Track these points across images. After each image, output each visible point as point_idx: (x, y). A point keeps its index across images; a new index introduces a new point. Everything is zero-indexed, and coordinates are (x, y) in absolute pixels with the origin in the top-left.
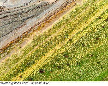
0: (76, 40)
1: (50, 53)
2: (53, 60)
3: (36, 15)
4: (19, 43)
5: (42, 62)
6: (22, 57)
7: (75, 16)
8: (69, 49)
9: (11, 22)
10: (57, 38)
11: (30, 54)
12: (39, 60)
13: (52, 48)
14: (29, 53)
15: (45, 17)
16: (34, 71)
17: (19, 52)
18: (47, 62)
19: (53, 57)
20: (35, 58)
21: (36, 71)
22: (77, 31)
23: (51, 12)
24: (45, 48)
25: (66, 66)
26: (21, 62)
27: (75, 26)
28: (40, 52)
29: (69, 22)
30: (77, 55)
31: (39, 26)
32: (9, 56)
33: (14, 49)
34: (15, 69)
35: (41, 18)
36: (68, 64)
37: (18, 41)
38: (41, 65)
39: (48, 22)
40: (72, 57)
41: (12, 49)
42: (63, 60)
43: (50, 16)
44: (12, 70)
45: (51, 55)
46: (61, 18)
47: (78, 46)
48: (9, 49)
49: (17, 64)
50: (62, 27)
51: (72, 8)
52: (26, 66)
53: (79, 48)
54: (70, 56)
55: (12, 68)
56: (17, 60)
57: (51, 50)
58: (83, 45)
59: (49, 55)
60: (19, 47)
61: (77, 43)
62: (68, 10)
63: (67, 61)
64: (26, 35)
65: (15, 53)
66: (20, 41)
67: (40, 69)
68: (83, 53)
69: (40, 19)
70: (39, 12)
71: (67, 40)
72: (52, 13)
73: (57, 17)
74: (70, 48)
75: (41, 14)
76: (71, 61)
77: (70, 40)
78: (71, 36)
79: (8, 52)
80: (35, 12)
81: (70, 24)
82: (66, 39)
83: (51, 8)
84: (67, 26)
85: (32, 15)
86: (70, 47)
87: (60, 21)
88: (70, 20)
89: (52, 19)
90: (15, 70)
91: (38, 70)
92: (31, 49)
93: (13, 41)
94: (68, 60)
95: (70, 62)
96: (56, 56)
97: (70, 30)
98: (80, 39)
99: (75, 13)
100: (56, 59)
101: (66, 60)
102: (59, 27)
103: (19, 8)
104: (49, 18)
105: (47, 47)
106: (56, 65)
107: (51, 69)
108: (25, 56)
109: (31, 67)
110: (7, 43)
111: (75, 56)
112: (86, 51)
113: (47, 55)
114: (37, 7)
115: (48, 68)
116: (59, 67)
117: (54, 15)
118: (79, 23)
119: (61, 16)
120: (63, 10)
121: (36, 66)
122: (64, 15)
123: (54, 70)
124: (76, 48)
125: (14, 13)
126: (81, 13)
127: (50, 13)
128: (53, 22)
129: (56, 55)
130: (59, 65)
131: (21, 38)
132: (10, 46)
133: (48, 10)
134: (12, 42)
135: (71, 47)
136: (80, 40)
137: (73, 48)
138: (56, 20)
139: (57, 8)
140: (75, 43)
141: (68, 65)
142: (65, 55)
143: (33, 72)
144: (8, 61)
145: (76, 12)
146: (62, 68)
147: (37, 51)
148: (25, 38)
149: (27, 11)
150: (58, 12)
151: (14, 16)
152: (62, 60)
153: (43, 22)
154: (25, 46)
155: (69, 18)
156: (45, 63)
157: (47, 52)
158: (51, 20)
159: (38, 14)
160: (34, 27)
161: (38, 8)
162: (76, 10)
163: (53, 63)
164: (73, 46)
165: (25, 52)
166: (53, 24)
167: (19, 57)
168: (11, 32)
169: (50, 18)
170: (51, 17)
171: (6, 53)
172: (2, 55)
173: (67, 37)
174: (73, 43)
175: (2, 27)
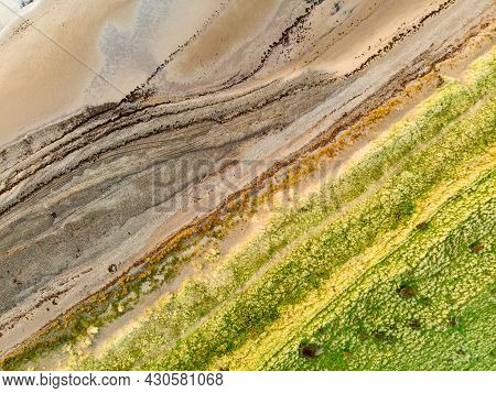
0: (449, 229)
1: (341, 279)
2: (356, 306)
3: (280, 126)
4: (215, 235)
5: (309, 314)
6: (227, 291)
7: (438, 128)
8: (421, 265)
9: (183, 153)
10: (367, 217)
11: (256, 281)
12: (297, 307)
13: (347, 258)
14: (254, 278)
15: (315, 133)
16: (277, 349)
17: (215, 274)
18: (332, 315)
19: (356, 295)
20: (278, 296)
21: (286, 350)
22: (445, 191)
23: (342, 111)
24: (320, 258)
25: (406, 332)
26: (221, 312)
27: (438, 171)
28: (300, 271)
29: (416, 154)
30: (451, 288)
32: (173, 287)
33: (193, 263)
34: (197, 343)
35: (301, 136)
36: (416, 321)
37: (208, 228)
38: (306, 327)
39: (331, 153)
40: (429, 296)
41: (186, 260)
42: (393, 305)
43: (338, 130)
44: (185, 346)
45: (346, 285)
46: (385, 138)
47: (456, 253)
48: (174, 262)
49: (205, 319)
50: (388, 173)
51: (426, 96)
52: (243, 330)
53: (458, 260)
54: (423, 293)
55: (183, 336)
56: (204, 304)
57: (344, 266)
58: (475, 247)
59: (340, 289)
60: (214, 252)
61: (450, 238)
62: (410, 106)
63: (413, 310)
64: (240, 204)
65: (198, 279)
66: (216, 229)
67: (303, 344)
68: (475, 278)
69: (297, 139)
70: (293, 112)
71: (411, 228)
72: (345, 115)
73: (367, 132)
74: (422, 260)
75: (301, 120)
76: (427, 309)
77: (423, 227)
78: (424, 212)
79: (171, 271)
80: (278, 113)
81: (418, 163)
82: (405, 224)
83: (341, 95)
84: (408, 167)
85: (265, 123)
86: (422, 256)
87: (381, 149)
88: (420, 144)
89: (348, 140)
90: (199, 345)
91: (296, 348)
92: (260, 262)
93: (189, 227)
94: (415, 307)
95: (424, 314)
96: (366, 291)
97: (421, 185)
98: (464, 222)
99: (438, 115)
100: (368, 302)
101: (406, 308)
102: (377, 173)
103: (210, 97)
104: (333, 136)
105: (326, 256)
106: (366, 326)
107: (348, 343)
108: (239, 291)
109: (265, 334)
110: (164, 238)
111: (445, 293)
112: (486, 273)
113: (328, 285)
114: (284, 93)
115: (334, 338)
116: (379, 336)
117: (354, 123)
118: (456, 160)
119: (382, 128)
120: (393, 104)
121: (286, 331)
122: (396, 124)
123: (357, 347)
124: (448, 258)
125: (192, 114)
126: (462, 117)
127: (338, 115)
128: (351, 153)
129: (367, 286)
130: (379, 326)
131: (222, 218)
132: (178, 248)
133: (329, 102)
134: (185, 233)
135: (427, 255)
136: (462, 228)
137: (437, 259)
138: (363, 145)
139: (364, 97)
140: (444, 238)
141: (415, 325)
142: (402, 287)
143: (275, 355)
144: (169, 307)
145: (444, 112)
146: (392, 340)
147: (287, 270)
148: (237, 218)
149: (243, 109)
150: (372, 114)
151: (194, 130)
152: (390, 307)
153: (311, 151)
154: (237, 249)
155: (415, 138)
156: (323, 317)
157: (325, 274)
158: (341, 143)
159: (287, 121)
160: (273, 173)
161: (287, 94)
162: (445, 106)
163: (357, 317)
164: (435, 250)
165: (239, 275)
166: (349, 162)
167: (213, 294)
169: (338, 137)
170: (344, 132)
171: (161, 278)
172: (146, 287)
173: (410, 214)
174: (435, 240)
175: (143, 173)
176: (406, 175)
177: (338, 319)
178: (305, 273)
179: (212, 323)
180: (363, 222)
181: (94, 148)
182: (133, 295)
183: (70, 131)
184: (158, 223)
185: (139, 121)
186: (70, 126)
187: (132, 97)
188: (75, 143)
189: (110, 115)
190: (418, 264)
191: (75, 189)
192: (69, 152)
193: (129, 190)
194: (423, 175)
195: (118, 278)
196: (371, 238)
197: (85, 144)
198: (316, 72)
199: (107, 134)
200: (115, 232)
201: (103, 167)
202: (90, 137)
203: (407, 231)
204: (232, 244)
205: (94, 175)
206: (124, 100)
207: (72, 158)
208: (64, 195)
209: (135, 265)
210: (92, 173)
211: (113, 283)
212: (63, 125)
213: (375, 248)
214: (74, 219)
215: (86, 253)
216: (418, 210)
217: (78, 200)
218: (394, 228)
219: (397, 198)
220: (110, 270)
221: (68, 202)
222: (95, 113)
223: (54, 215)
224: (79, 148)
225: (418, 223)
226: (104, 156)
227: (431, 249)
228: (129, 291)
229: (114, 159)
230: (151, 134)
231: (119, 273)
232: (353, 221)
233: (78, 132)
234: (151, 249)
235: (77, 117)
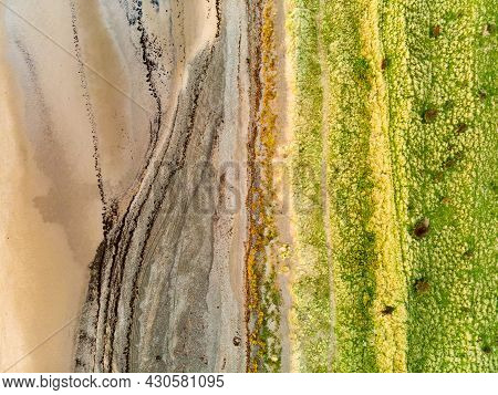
0: (404, 43)
2: (412, 166)
3: (219, 120)
4: (270, 238)
5: (390, 208)
6: (323, 261)
8: (416, 88)
10: (345, 104)
11: (331, 230)
12: (377, 213)
13: (366, 144)
14: (328, 232)
15: (246, 95)
16: (399, 254)
17: (302, 261)
18: (405, 190)
19: (402, 159)
20: (357, 222)
21: (406, 248)
22: (370, 21)
23: (244, 61)
24: (350, 166)
25: (462, 140)
26: (336, 278)
27: (349, 18)
28: (349, 190)
29: (323, 26)
30: (452, 76)
31: (261, 134)
32: (288, 304)
33: (279, 273)
34: (347, 316)
35: (240, 109)
36: (459, 125)
37: (259, 238)
38: (399, 218)
39: (271, 95)
40: (446, 99)
41: (273, 276)
42: (432, 134)
43: (257, 75)
44: (343, 328)
45: (388, 161)
46: (291, 43)
47: (427, 52)
49: (333, 296)
50: (321, 59)
52: (365, 271)
53: (434, 55)
54: (440, 103)
55: (334, 323)
56: (320, 288)
57: (371, 151)
58: (434, 32)
59: (387, 167)
60: (283, 249)
61: (412, 48)
62: (280, 2)
63: (448, 121)
64: (260, 200)
65: (296, 278)
66: (266, 233)
67: (410, 231)
68: (460, 51)
69: (240, 114)
70: (215, 101)
71: (380, 74)
72: (248, 61)
73: (275, 53)
74: (413, 84)
75: (226, 99)
76: (456, 109)
77: (386, 64)
78: (375, 53)
79: (273, 296)
80: (207, 114)
81: (331, 29)
82: (373, 76)
83: (230, 52)
84: (329, 41)
85: (208, 130)
86: (409, 81)
87: (297, 51)
88: (317, 16)
89: (271, 73)
90: (351, 316)
91: (410, 239)
92: (319, 216)
93: (248, 254)
94: (446, 118)
95: (458, 114)
96: (405, 147)
97: (351, 41)
98: (407, 28)
100: (415, 152)
101: (442, 125)
102: (315, 69)
103: (153, 160)
104: (258, 83)
105: (352, 159)
106: (433, 169)
107: (437, 194)
108: (329, 253)
109: (380, 256)
110: (242, 281)
111: (453, 85)
112: (461, 39)
113: (378, 175)
114: (194, 98)
115: (423, 202)
116: (450, 164)
117: (260, 59)
119: (281, 38)
120: (268, 15)
121: (390, 236)
122: (287, 24)
123: (445, 189)
124: (427, 62)
125: (157, 185)
127: (244, 67)
128: (283, 78)
129: (401, 143)
130: (441, 158)
131: (260, 223)
132: (259, 276)
133: (229, 66)
134: (251, 261)
135: (412, 77)
136: (411, 32)
137: (421, 71)
138: (284, 64)
139: (245, 34)
140: (408, 53)
141: (462, 127)
142: (422, 116)
143: (404, 260)
144: (302, 318)
146: (460, 155)
147: (341, 199)
148: (269, 210)
149: (183, 140)
150: (264, 38)
152: (432, 138)
153: (257, 109)
154: (294, 229)
155: (308, 17)
156: (401, 198)
157: (367, 171)
158: (269, 80)
159: (218, 112)
160: (254, 154)
161: (197, 96)
163: (420, 171)
164: (413, 68)
165: (316, 242)
166: (289, 85)
167: (317, 274)
168: (212, 240)
169: (262, 80)
170: (261, 73)
171: (273, 307)
172: (271, 325)
173: (368, 67)
174: (404, 61)
175: (177, 260)
176: (334, 46)
177: (411, 187)
178: (354, 187)
179: (341, 292)
180: (347, 109)
181: (127, 286)
182: (270, 340)
183: (99, 295)
184: (226, 278)
185: (131, 233)
186: (95, 292)
187: (108, 224)
188: (112, 297)
189: (109, 254)
190: (413, 89)
191: (149, 325)
192: (116, 310)
193: (182, 282)
194: (344, 33)
195: (248, 343)
196: (365, 113)
197: (119, 290)
198: (196, 59)
199: (123, 266)
200: (208, 318)
201: (148, 290)
202: (116, 282)
203: (380, 79)
204: (287, 229)
205: (148, 302)
206: (105, 234)
207: (123, 310)
208: (148, 338)
209: (248, 320)
210: (146, 302)
211: (249, 347)
212: (90, 298)
213: (375, 116)
214: (174, 343)
215: (209, 354)
216: (369, 57)
217: (160, 329)
218: (369, 88)
219: (348, 68)
220: (236, 344)
221: (156, 339)
222: (98, 264)
223: (158, 358)
224: (118, 298)
225: (380, 66)
226: (140, 282)
227: (409, 70)
228: (264, 341)
229: (148, 276)
230: (149, 231)
231: (245, 339)
232: (340, 117)
233: (104, 289)
234: (243, 299)
235: (91, 281)
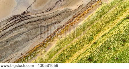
0: (102, 43)
1: (74, 57)
4: (44, 47)
6: (47, 60)
7: (101, 16)
8: (94, 53)
9: (36, 28)
10: (81, 41)
13: (76, 52)
14: (54, 57)
17: (44, 56)
19: (77, 61)
20: (60, 61)
22: (102, 33)
24: (69, 52)
27: (100, 28)
28: (64, 55)
29: (94, 24)
31: (62, 29)
32: (35, 58)
33: (39, 53)
37: (43, 45)
39: (72, 25)
40: (96, 61)
43: (74, 18)
46: (86, 19)
47: (103, 50)
48: (35, 53)
51: (97, 7)
54: (94, 60)
57: (75, 54)
58: (109, 48)
59: (74, 59)
60: (44, 51)
61: (102, 46)
62: (93, 10)
64: (50, 39)
65: (41, 57)
66: (44, 45)
68: (108, 56)
71: (92, 43)
72: (76, 14)
73: (81, 18)
77: (95, 43)
78: (96, 39)
79: (34, 55)
81: (95, 26)
84: (92, 27)
85: (56, 21)
86: (94, 50)
87: (85, 23)
88: (96, 21)
89: (77, 21)
92: (55, 53)
93: (38, 45)
96: (80, 60)
97: (96, 32)
98: (106, 41)
99: (101, 13)
103: (42, 14)
105: (71, 51)
108: (50, 60)
110: (33, 48)
111: (100, 60)
112: (111, 55)
113: (71, 58)
117: (78, 16)
118: (105, 25)
119: (85, 17)
120: (88, 10)
122: (89, 16)
124: (101, 51)
125: (38, 18)
126: (107, 13)
129: (80, 58)
131: (45, 43)
132: (36, 50)
136: (105, 43)
137: (98, 51)
138: (80, 22)
140: (100, 46)
142: (89, 59)
145: (102, 12)
147: (61, 55)
148: (49, 42)
150: (83, 13)
151: (39, 22)
153: (67, 24)
154: (49, 50)
155: (94, 19)
157: (71, 56)
158: (75, 22)
159: (61, 21)
161: (61, 14)
162: (102, 10)
164: (98, 49)
165: (50, 56)
167: (44, 61)
168: (36, 37)
169: (74, 20)
171: (32, 56)
172: (29, 58)
173: (92, 40)
174: (98, 46)
175: (27, 32)
176: (92, 29)
178: (66, 56)
180: (80, 43)
181: (15, 26)
182: (26, 60)
183: (9, 21)
184: (31, 44)
185: (26, 19)
186: (9, 20)
187: (24, 13)
188: (11, 24)
189: (18, 18)
190: (93, 53)
191: (12, 36)
192: (9, 27)
193: (24, 36)
194: (96, 29)
195: (23, 56)
196: (82, 46)
197: (13, 25)
198: (68, 9)
199: (18, 22)
200: (21, 46)
201: (18, 31)
202: (14, 23)
204: (48, 49)
205: (16, 32)
206: (22, 14)
207: (10, 28)
208: (9, 37)
209: (27, 53)
210: (15, 32)
211: (22, 57)
212: (8, 20)
213: (83, 49)
214: (12, 43)
215: (15, 51)
216: (94, 39)
217: (13, 38)
218: (88, 44)
219: (89, 36)
220: (21, 54)
221: (10, 39)
222: (15, 17)
223: (7, 42)
224: (12, 26)
226: (18, 28)
227: (97, 49)
228: (25, 59)
229: (20, 29)
230: (28, 23)
231: (23, 55)
232: (78, 42)
233: (11, 22)
234: (30, 50)
235: (11, 18)
